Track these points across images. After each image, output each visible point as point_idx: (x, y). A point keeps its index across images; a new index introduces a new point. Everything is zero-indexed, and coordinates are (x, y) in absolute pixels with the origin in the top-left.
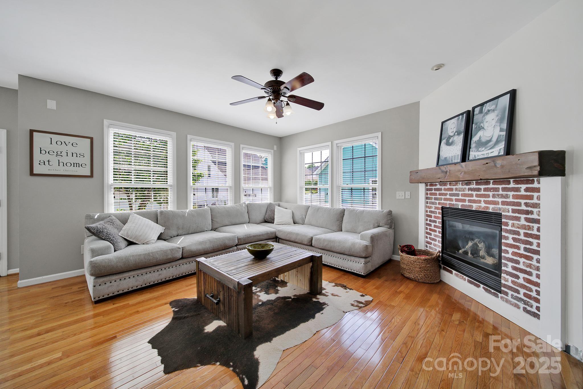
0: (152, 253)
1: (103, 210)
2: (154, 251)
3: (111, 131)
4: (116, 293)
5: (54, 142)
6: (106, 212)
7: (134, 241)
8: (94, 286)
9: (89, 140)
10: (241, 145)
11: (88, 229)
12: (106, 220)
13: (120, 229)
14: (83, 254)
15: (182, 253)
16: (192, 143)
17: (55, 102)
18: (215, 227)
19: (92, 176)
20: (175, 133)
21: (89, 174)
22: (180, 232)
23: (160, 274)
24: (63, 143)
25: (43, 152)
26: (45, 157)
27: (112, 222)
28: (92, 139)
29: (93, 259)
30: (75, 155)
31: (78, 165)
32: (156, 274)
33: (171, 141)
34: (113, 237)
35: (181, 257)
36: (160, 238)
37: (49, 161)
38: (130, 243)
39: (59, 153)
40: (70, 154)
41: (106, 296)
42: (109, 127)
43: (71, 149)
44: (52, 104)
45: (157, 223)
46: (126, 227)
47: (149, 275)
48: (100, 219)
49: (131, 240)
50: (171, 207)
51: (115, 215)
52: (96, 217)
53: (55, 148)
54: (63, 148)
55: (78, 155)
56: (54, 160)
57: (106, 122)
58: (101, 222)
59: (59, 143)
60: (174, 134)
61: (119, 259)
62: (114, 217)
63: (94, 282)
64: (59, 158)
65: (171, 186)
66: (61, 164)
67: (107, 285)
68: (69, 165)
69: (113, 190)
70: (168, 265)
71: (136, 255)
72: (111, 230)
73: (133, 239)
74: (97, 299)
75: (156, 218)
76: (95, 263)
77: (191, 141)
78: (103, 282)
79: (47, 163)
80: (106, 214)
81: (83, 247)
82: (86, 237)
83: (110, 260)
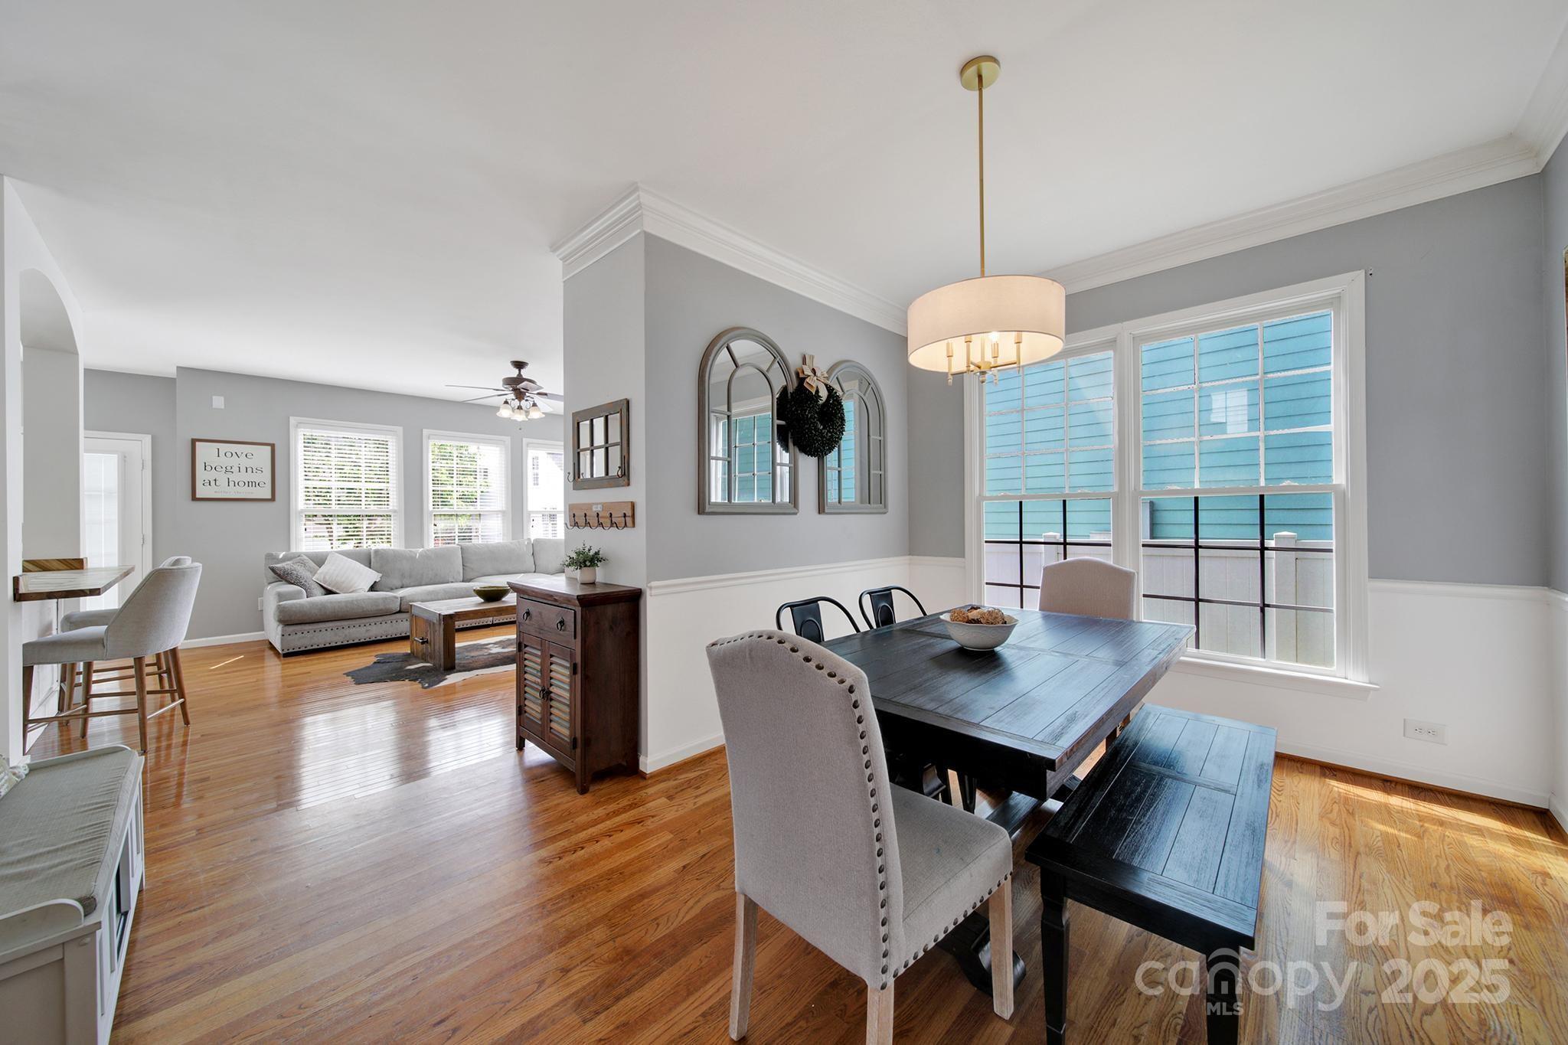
0: (357, 600)
1: (289, 549)
2: (359, 598)
3: (300, 433)
4: (309, 648)
5: (222, 454)
6: (293, 550)
7: (334, 590)
8: (283, 635)
9: (269, 448)
10: (524, 439)
11: (273, 570)
12: (294, 560)
13: (314, 573)
14: (262, 611)
15: (401, 604)
16: (431, 442)
17: (222, 398)
18: (468, 577)
19: (273, 499)
20: (401, 428)
21: (269, 497)
22: (406, 581)
23: (367, 631)
24: (234, 454)
25: (208, 468)
26: (211, 475)
27: (303, 563)
28: (273, 446)
29: (281, 603)
30: (249, 470)
31: (254, 484)
32: (363, 629)
33: (394, 440)
34: (306, 581)
35: (398, 609)
36: (372, 588)
37: (215, 480)
38: (329, 592)
39: (229, 468)
40: (243, 469)
41: (297, 650)
42: (297, 426)
43: (244, 462)
44: (218, 402)
45: (370, 568)
46: (321, 570)
47: (352, 630)
48: (284, 560)
49: (329, 588)
50: (396, 545)
51: (307, 555)
52: (281, 556)
53: (224, 461)
54: (234, 461)
55: (254, 470)
56: (222, 478)
57: (293, 420)
58: (289, 562)
59: (229, 455)
60: (400, 430)
61: (313, 604)
62: (305, 557)
63: (283, 631)
64: (229, 475)
65: (395, 511)
66: (232, 484)
67: (297, 636)
68: (241, 484)
69: (304, 519)
70: (380, 619)
71: (335, 602)
72: (301, 572)
73: (333, 587)
74: (286, 651)
75: (368, 560)
76: (284, 607)
77: (429, 438)
78: (294, 631)
79: (213, 483)
80: (293, 553)
81: (262, 602)
82: (266, 584)
83: (302, 606)
